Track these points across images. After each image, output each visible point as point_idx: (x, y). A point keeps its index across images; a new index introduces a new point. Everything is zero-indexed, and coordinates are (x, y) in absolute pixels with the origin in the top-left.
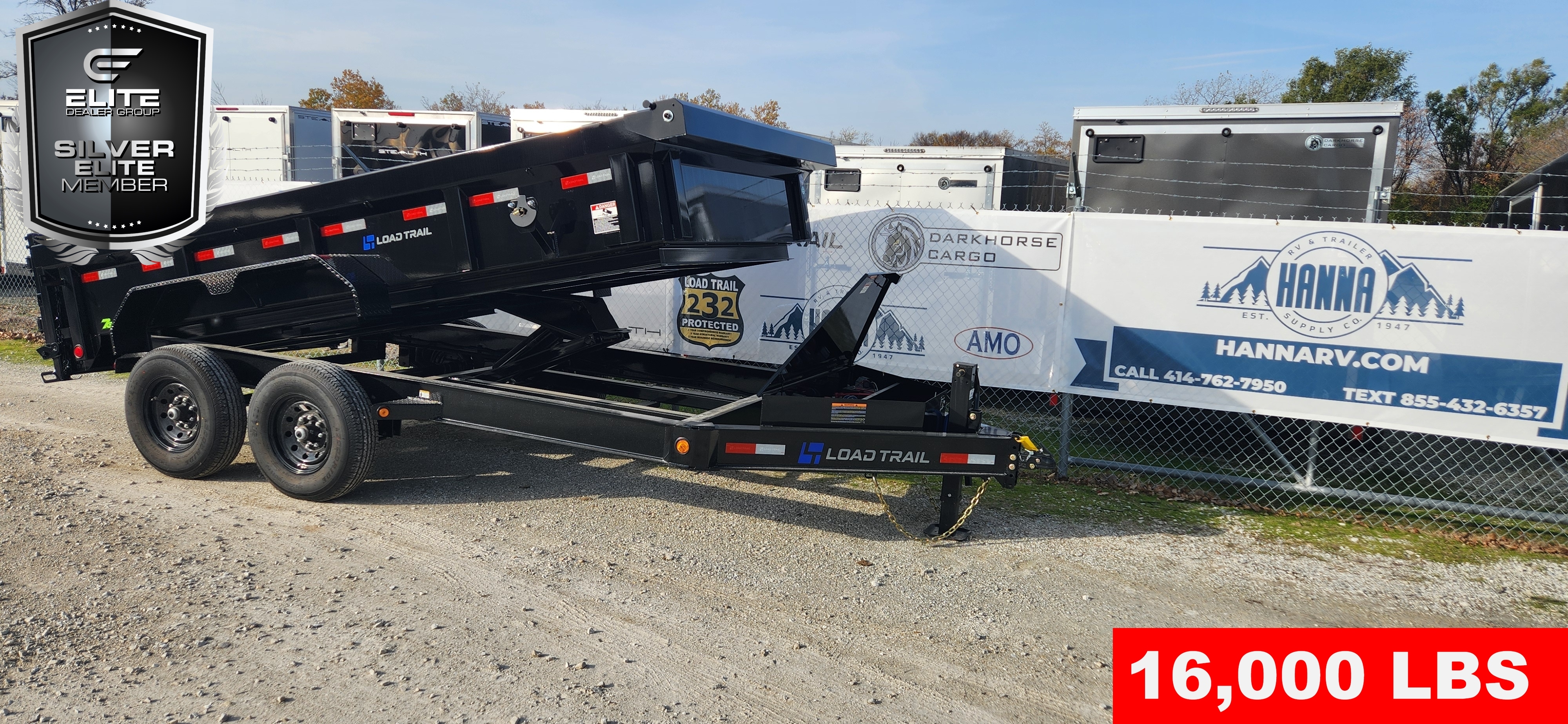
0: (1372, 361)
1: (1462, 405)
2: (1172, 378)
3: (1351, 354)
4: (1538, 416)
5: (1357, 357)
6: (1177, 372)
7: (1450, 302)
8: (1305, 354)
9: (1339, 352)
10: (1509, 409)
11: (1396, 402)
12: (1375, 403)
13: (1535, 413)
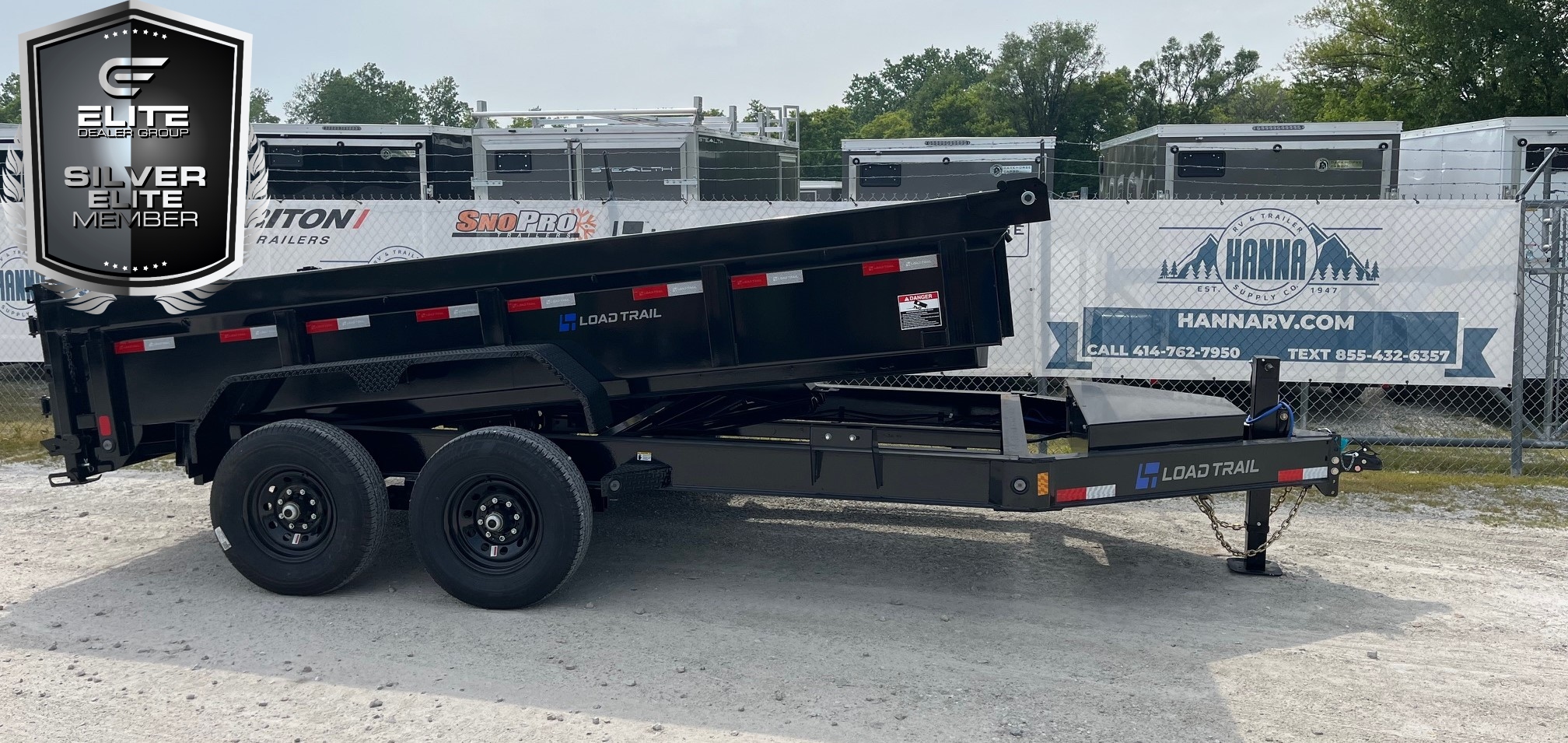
0: (1309, 322)
1: (1385, 355)
2: (1140, 353)
3: (1292, 317)
4: (1444, 359)
5: (1297, 320)
6: (1144, 347)
7: (1367, 266)
8: (1253, 321)
9: (1282, 317)
10: (1421, 355)
11: (1332, 358)
12: (1314, 360)
13: (1441, 357)
